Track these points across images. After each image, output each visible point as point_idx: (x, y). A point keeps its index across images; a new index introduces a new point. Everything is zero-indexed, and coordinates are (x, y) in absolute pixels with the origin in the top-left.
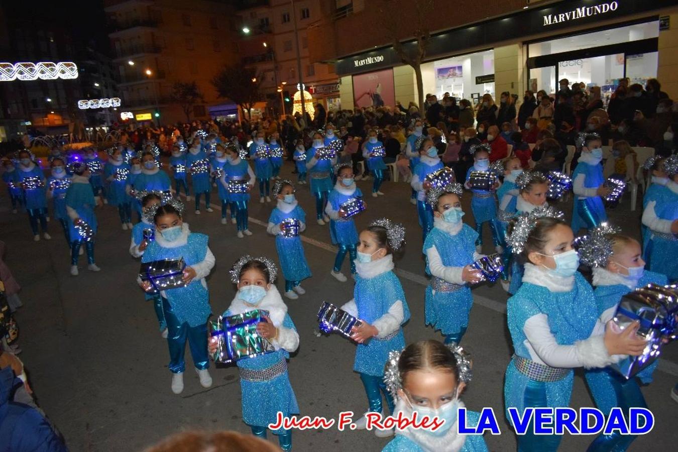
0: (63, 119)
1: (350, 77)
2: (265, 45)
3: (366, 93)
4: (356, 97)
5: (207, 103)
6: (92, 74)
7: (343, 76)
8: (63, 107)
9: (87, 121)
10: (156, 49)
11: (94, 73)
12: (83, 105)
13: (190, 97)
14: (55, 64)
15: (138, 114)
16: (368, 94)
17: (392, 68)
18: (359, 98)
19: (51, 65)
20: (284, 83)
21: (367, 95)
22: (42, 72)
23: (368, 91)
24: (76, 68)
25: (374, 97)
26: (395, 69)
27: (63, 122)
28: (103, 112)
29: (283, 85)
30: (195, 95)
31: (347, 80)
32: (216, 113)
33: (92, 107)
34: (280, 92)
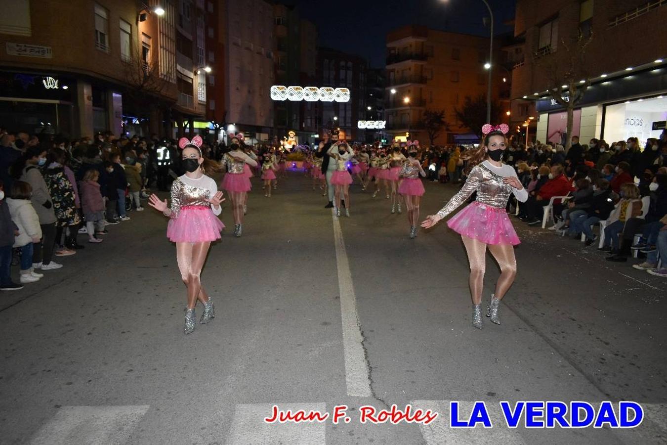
0: (346, 135)
1: (547, 115)
2: (504, 80)
3: (557, 132)
4: (549, 136)
5: (451, 131)
6: (378, 99)
7: (541, 114)
8: (347, 125)
9: (364, 139)
10: (422, 80)
11: (380, 98)
12: (362, 125)
13: (436, 125)
14: (333, 89)
15: (397, 136)
16: (559, 132)
17: (580, 108)
18: (550, 137)
19: (330, 90)
20: (531, 118)
21: (558, 134)
22: (323, 95)
23: (559, 130)
24: (348, 93)
25: (563, 136)
26: (582, 109)
27: (345, 138)
28: (381, 133)
29: (529, 119)
30: (443, 123)
31: (544, 117)
32: (461, 141)
33: (369, 127)
34: (526, 128)
